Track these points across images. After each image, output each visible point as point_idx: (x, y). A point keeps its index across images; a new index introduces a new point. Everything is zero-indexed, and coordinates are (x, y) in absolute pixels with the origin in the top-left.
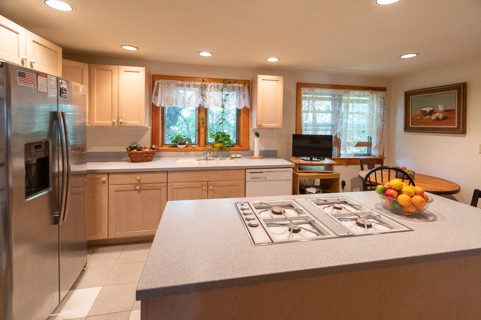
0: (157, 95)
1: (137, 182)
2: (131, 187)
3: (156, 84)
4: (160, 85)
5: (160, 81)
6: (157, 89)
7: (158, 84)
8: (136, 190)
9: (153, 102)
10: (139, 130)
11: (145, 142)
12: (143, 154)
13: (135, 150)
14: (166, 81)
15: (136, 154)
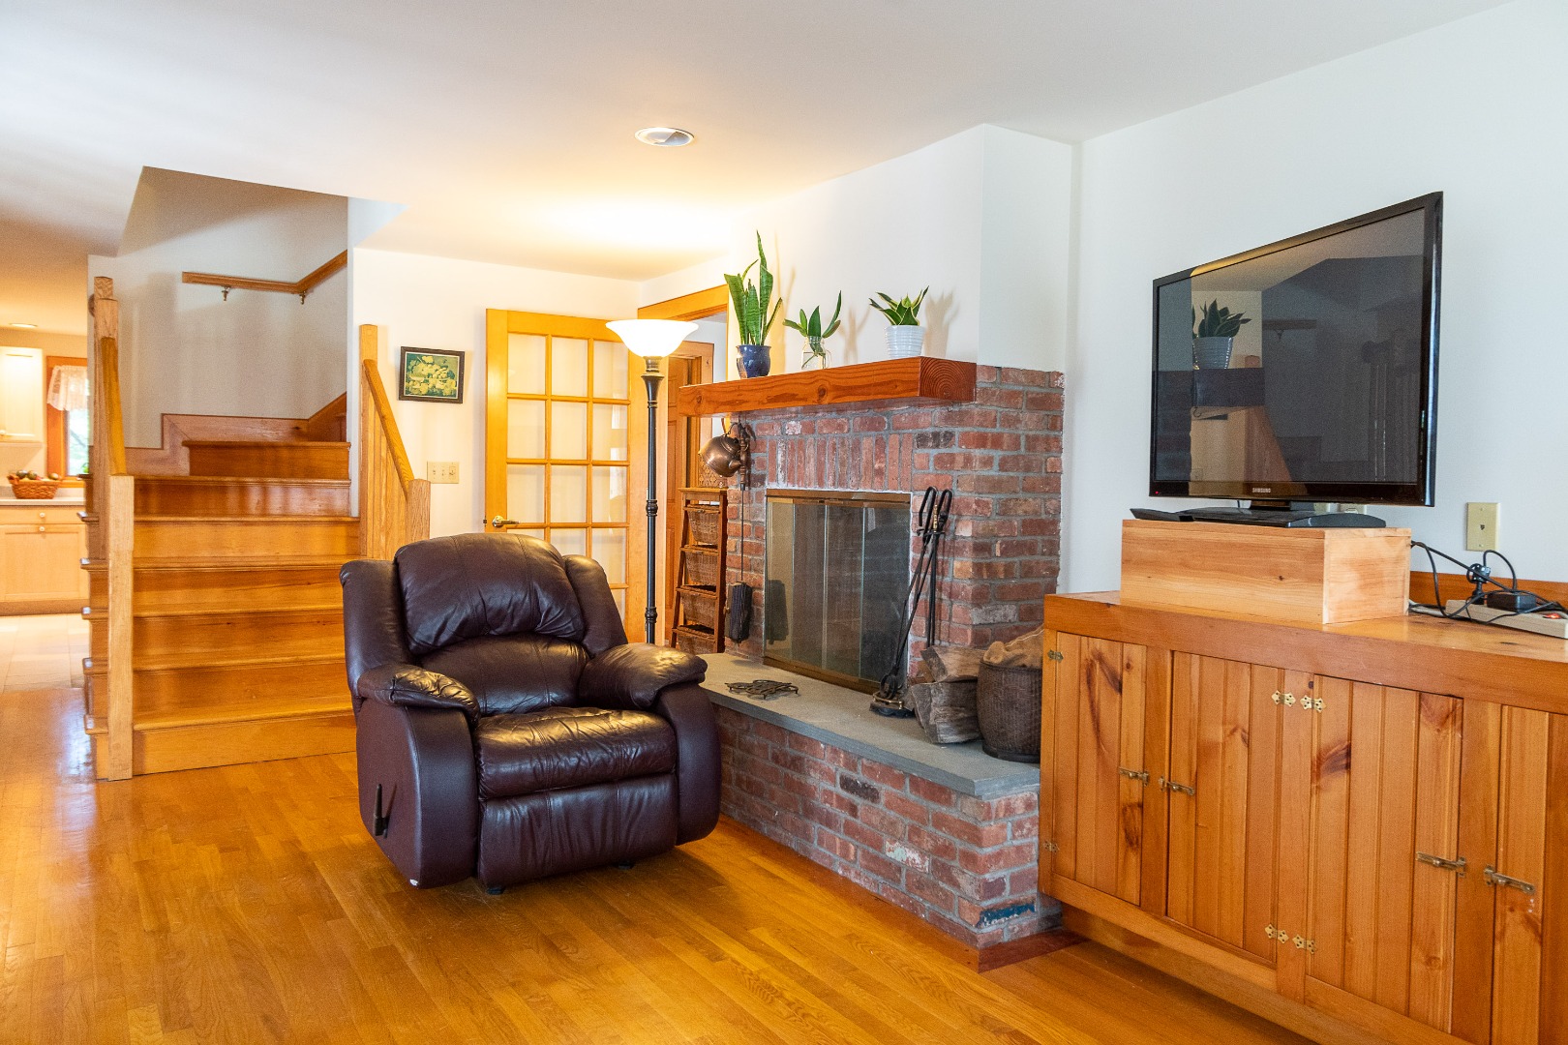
0: (57, 390)
1: (40, 521)
2: (32, 528)
3: (55, 372)
4: (63, 375)
5: (62, 368)
6: (58, 380)
7: (59, 371)
8: (39, 532)
9: (49, 402)
10: (26, 448)
11: (37, 466)
12: (39, 485)
13: (26, 479)
14: (74, 368)
15: (30, 485)
